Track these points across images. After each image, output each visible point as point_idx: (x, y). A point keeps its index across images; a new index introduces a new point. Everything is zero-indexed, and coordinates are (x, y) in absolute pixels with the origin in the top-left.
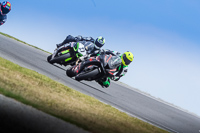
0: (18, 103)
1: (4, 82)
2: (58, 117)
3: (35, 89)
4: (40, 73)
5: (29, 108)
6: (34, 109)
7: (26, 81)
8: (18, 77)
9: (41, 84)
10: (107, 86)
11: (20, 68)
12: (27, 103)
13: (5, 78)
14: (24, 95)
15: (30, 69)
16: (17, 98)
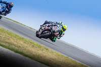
0: (21, 56)
1: (15, 45)
2: (42, 63)
3: (30, 49)
4: (33, 41)
5: (27, 58)
6: (30, 59)
7: (26, 45)
8: (22, 43)
9: (33, 46)
10: (54, 41)
11: (23, 38)
12: (26, 56)
13: (15, 43)
14: (25, 52)
15: (27, 39)
16: (21, 53)
